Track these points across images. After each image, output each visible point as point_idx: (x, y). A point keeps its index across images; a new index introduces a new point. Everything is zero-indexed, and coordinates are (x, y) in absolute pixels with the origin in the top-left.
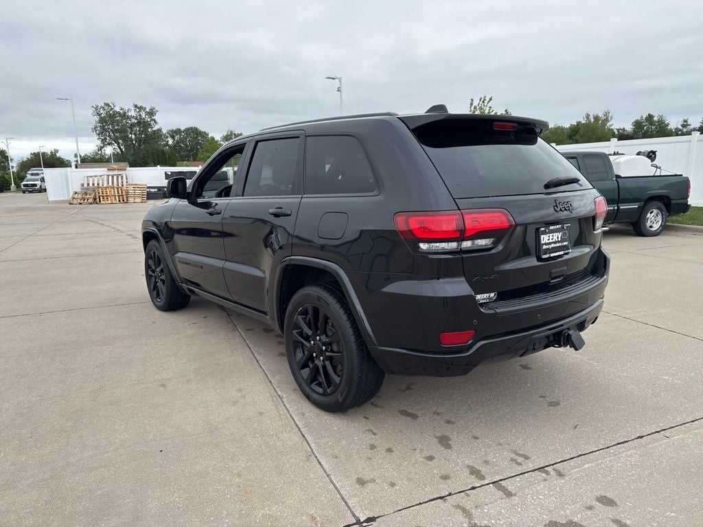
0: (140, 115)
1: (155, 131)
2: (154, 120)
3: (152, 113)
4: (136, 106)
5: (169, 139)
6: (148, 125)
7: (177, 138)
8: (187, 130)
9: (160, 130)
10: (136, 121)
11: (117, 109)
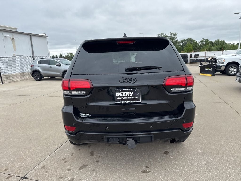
0: (171, 36)
1: (175, 41)
2: (176, 37)
3: (175, 35)
4: (171, 33)
5: (181, 43)
6: (174, 39)
7: (184, 43)
8: (187, 40)
9: (177, 40)
10: (170, 38)
11: (164, 34)
